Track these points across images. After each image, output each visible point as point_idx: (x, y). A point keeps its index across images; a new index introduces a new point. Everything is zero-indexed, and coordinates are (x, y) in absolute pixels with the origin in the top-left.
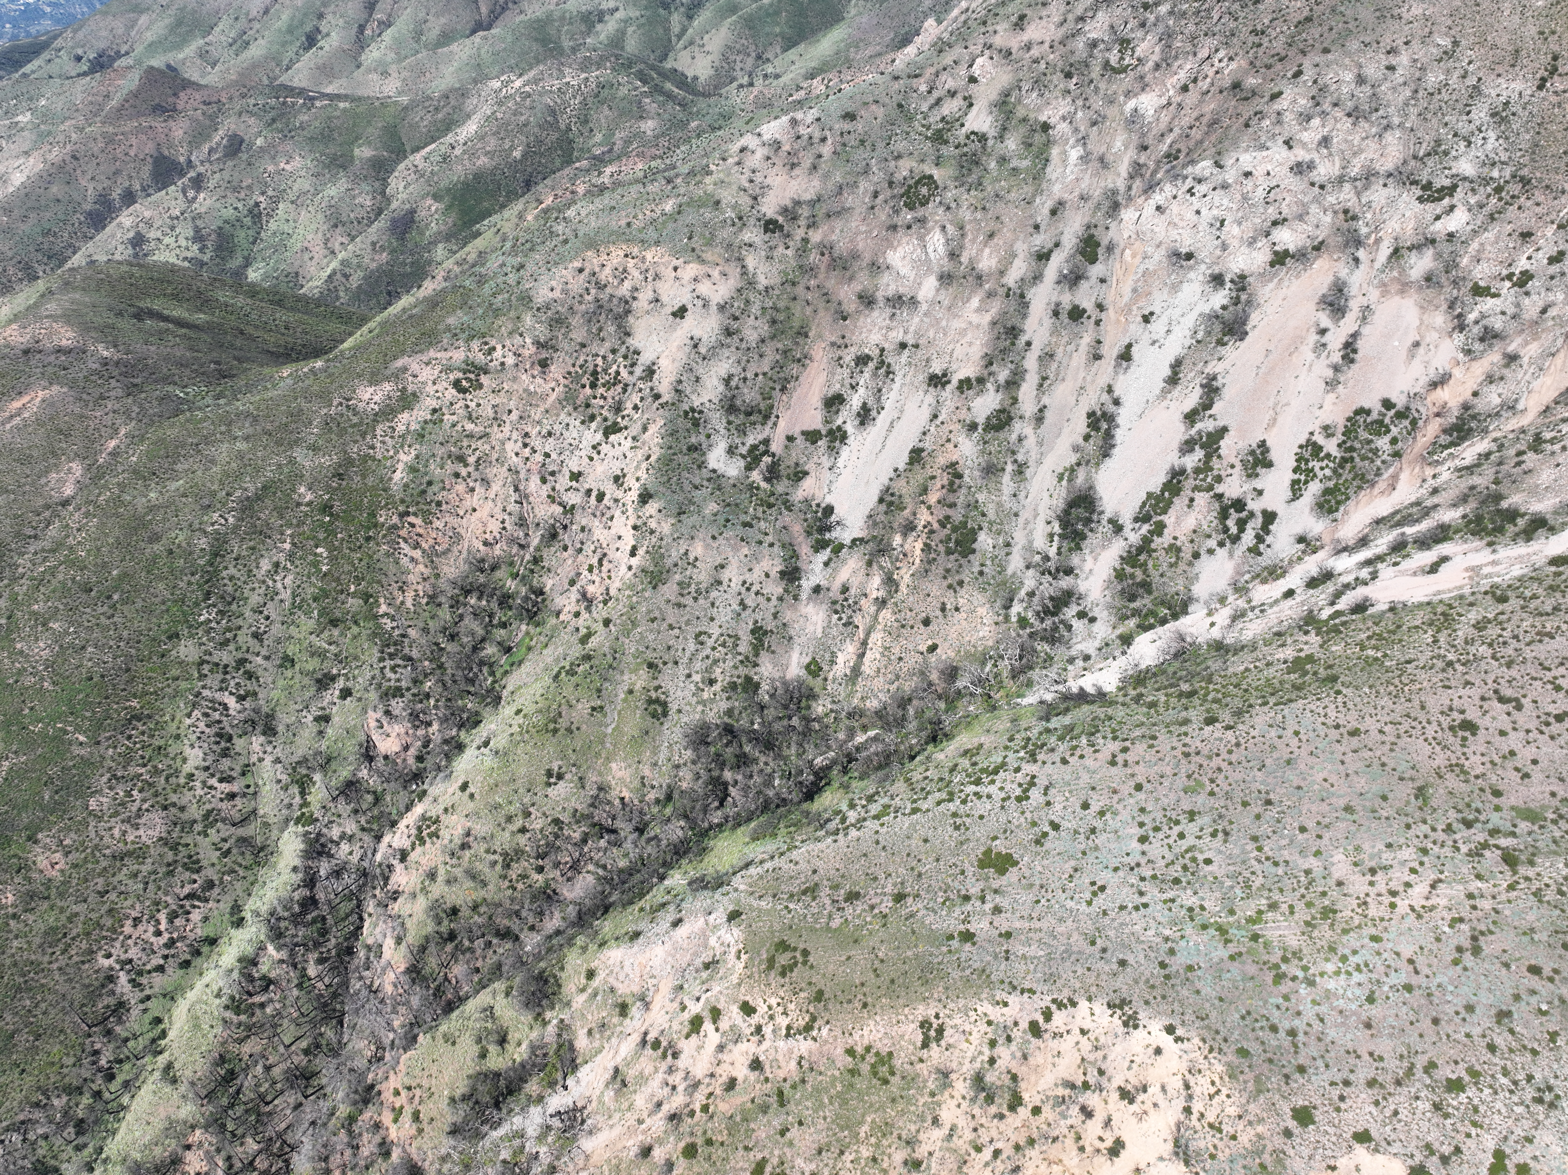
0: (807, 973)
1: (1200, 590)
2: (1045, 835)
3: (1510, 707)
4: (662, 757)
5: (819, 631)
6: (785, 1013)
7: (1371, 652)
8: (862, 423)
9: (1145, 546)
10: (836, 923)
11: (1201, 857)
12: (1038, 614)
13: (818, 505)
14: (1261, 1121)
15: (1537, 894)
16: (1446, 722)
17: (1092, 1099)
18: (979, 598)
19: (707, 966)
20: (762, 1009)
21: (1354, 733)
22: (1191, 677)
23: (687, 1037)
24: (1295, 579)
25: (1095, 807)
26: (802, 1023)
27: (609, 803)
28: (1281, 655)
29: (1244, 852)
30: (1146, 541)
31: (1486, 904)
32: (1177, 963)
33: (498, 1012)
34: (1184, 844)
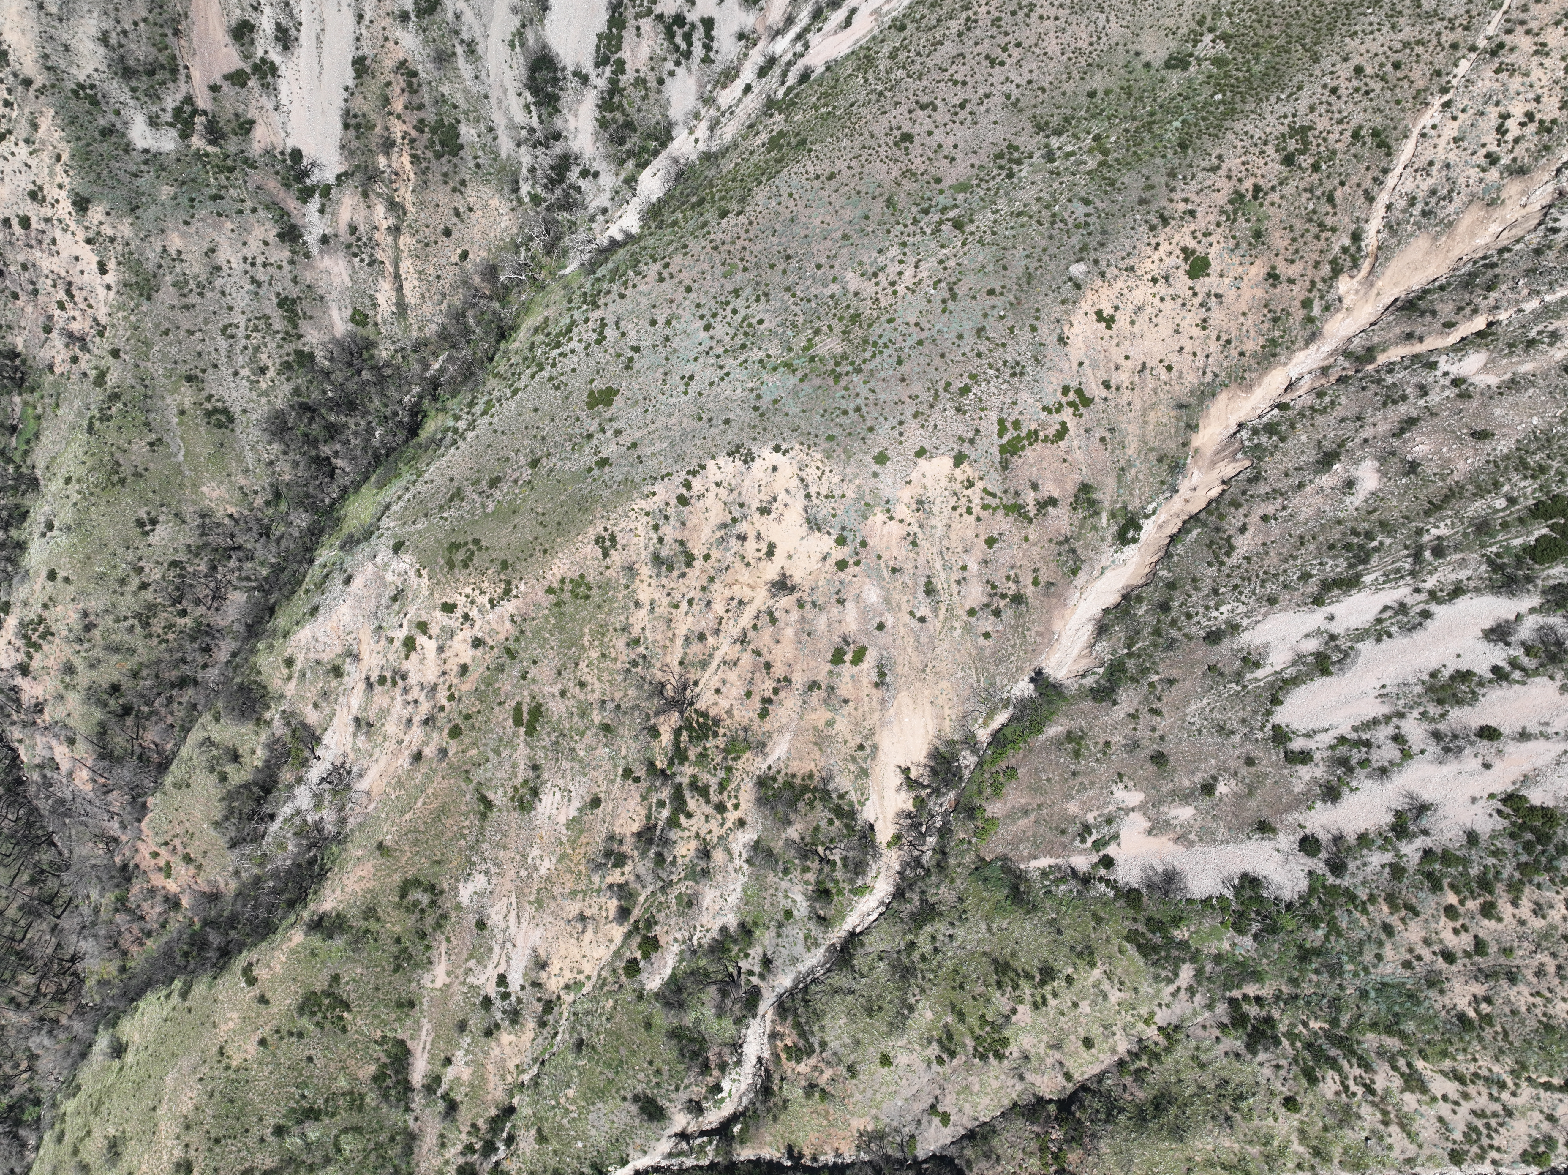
0: (485, 555)
1: (676, 112)
2: (631, 359)
3: (928, 111)
4: (250, 461)
5: (347, 280)
6: (483, 592)
7: (823, 110)
8: (286, 48)
9: (614, 88)
10: (491, 507)
11: (754, 321)
12: (545, 186)
13: (282, 153)
14: (856, 476)
15: (980, 241)
16: (890, 140)
17: (743, 527)
18: (486, 191)
19: (395, 599)
20: (461, 601)
21: (831, 177)
22: (695, 190)
23: (407, 657)
24: (747, 75)
25: (661, 321)
26: (500, 591)
27: (219, 525)
28: (758, 142)
29: (783, 302)
30: (614, 82)
31: (951, 263)
32: (765, 403)
33: (216, 737)
34: (739, 317)
